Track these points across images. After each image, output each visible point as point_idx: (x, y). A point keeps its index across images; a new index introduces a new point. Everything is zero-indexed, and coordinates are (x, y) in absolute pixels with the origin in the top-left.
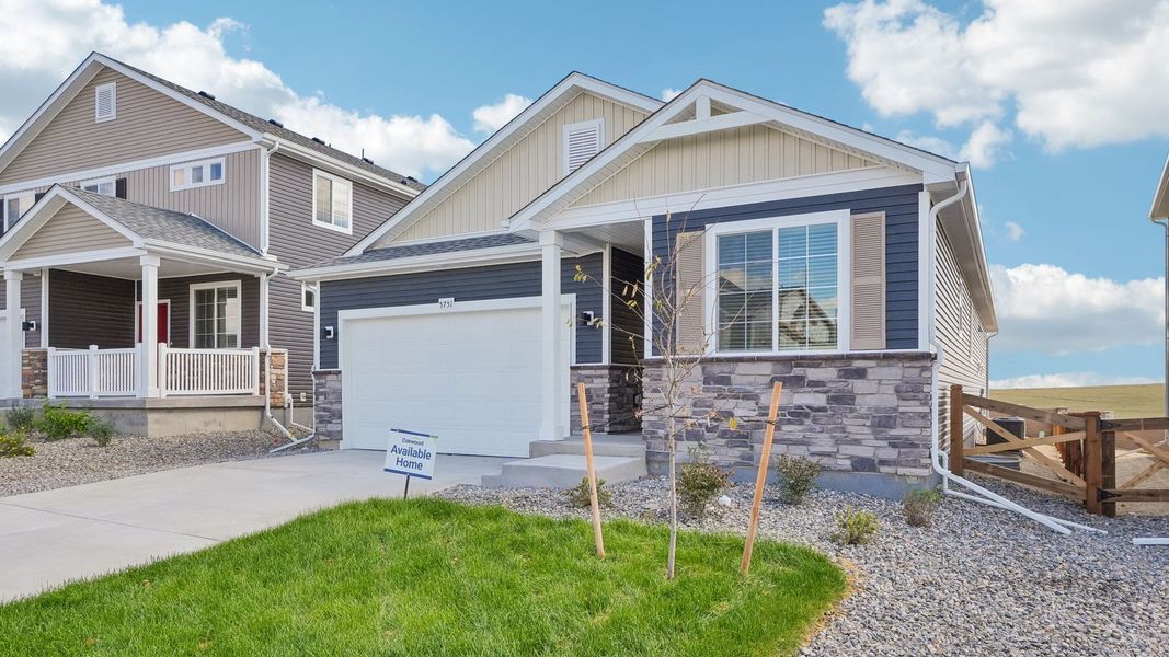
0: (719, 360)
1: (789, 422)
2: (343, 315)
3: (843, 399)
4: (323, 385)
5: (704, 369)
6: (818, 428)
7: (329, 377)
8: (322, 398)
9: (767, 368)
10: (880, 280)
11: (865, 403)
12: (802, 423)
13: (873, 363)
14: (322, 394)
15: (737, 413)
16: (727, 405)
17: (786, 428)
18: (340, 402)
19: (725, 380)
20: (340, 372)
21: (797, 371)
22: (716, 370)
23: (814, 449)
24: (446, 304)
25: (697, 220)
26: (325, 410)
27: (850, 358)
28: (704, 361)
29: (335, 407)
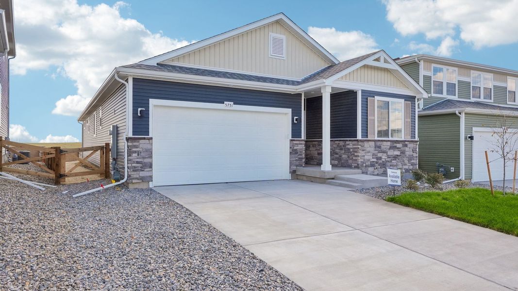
0: (379, 141)
1: (394, 160)
2: (153, 102)
3: (403, 152)
4: (136, 147)
5: (375, 143)
6: (399, 161)
7: (141, 141)
8: (135, 155)
9: (389, 143)
10: (409, 120)
11: (407, 153)
12: (396, 160)
13: (408, 143)
14: (135, 152)
15: (383, 157)
16: (380, 155)
17: (393, 161)
18: (151, 157)
19: (380, 147)
20: (151, 138)
21: (395, 145)
22: (378, 143)
23: (398, 167)
24: (228, 105)
25: (374, 94)
26: (138, 162)
27: (405, 141)
28: (375, 141)
29: (147, 160)
